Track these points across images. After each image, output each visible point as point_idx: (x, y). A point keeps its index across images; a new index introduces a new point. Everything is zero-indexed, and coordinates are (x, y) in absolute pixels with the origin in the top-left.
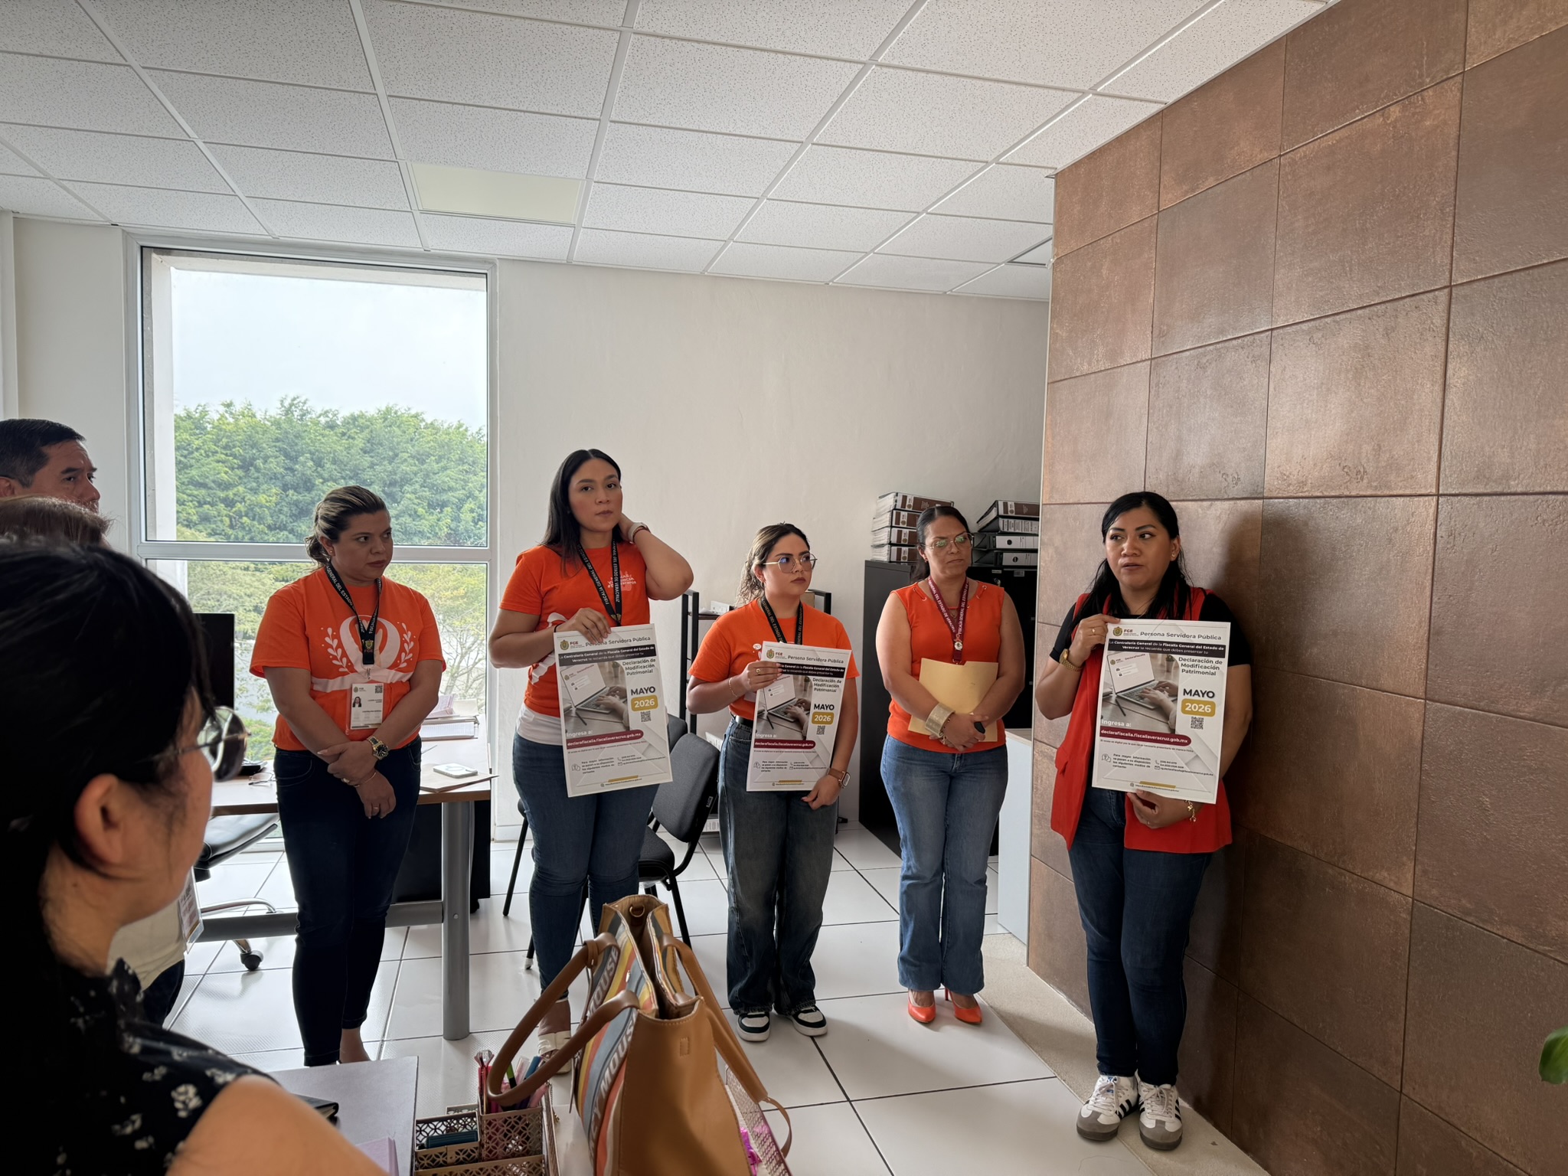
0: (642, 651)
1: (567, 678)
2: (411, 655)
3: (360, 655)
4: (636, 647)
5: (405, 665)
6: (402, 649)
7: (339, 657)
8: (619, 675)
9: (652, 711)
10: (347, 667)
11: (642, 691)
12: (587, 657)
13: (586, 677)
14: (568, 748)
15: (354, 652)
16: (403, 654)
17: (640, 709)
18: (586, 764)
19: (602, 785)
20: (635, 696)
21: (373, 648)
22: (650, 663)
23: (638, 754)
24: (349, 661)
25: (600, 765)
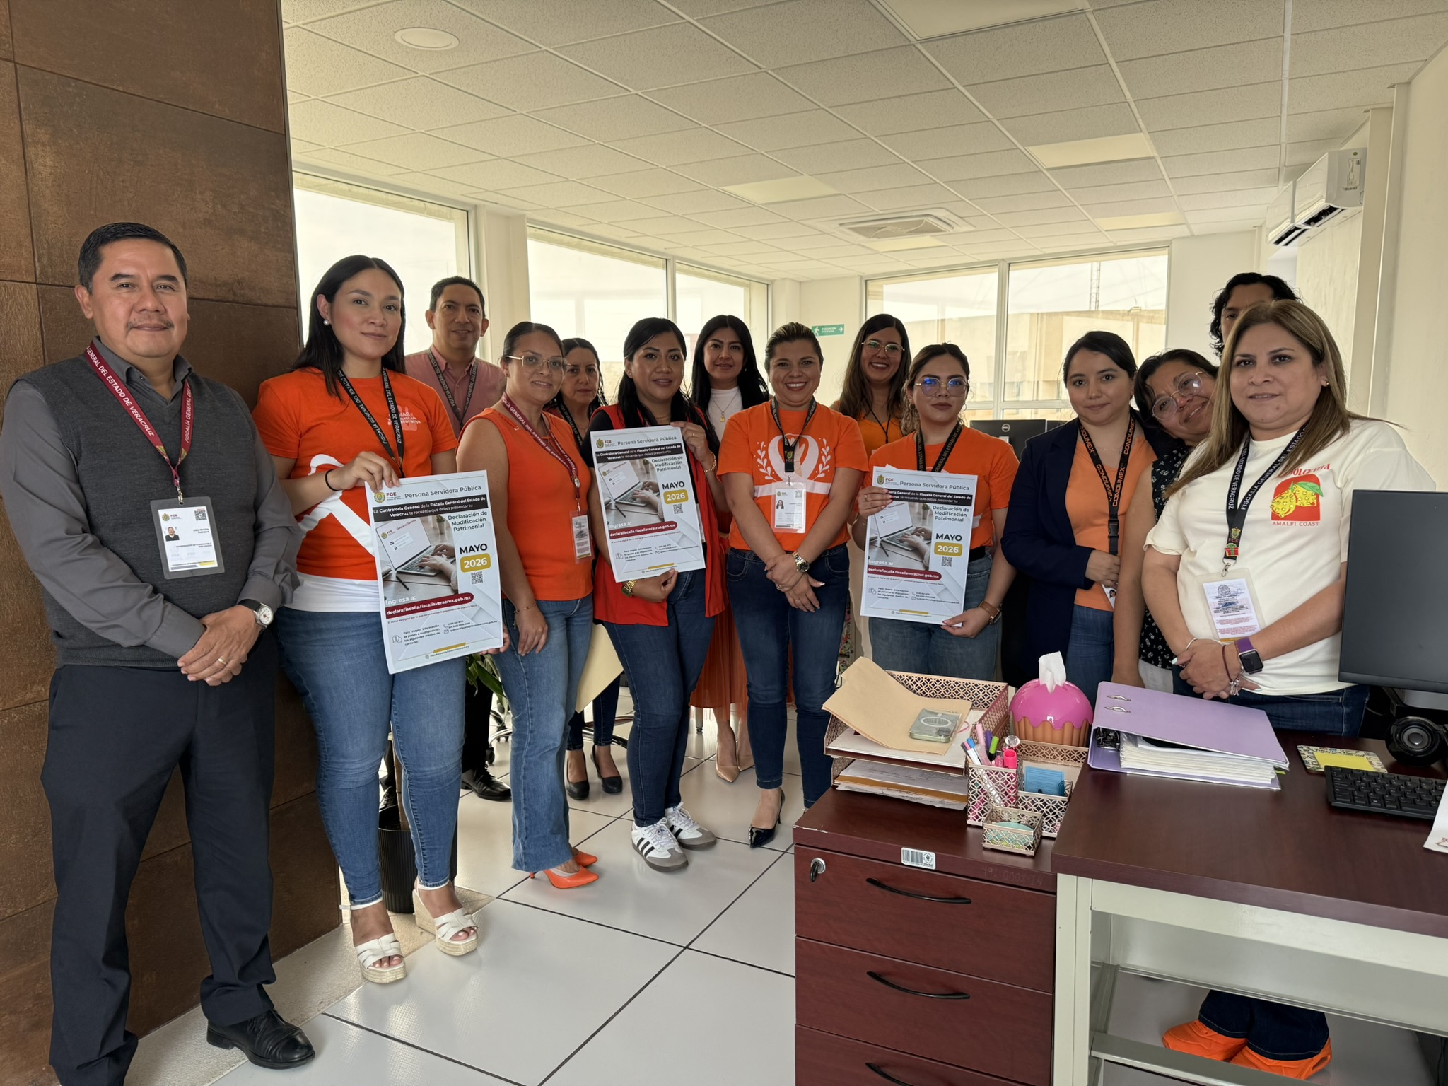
0: (471, 503)
1: (384, 536)
2: (828, 467)
3: (783, 465)
4: (464, 498)
5: (823, 475)
6: (820, 461)
7: (764, 466)
8: (445, 531)
9: (484, 571)
10: (772, 475)
11: (472, 549)
12: (408, 511)
13: (407, 535)
14: (388, 617)
15: (778, 463)
16: (821, 466)
17: (471, 569)
18: (407, 635)
19: (427, 657)
20: (465, 555)
21: (793, 458)
22: (480, 516)
23: (466, 620)
24: (773, 470)
25: (424, 635)
